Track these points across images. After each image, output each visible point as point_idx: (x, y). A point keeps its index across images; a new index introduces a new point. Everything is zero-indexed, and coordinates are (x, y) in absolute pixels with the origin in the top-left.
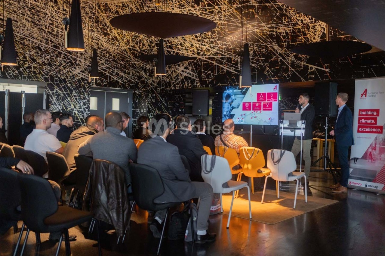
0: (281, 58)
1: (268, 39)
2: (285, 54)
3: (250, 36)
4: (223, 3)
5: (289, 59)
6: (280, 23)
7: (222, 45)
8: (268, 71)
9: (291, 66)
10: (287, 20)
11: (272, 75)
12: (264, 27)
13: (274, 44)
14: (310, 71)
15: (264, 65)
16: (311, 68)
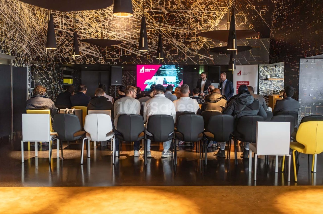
0: (179, 49)
1: (170, 35)
2: (182, 46)
3: (155, 32)
4: (137, 6)
5: (185, 50)
6: (181, 27)
7: (129, 35)
8: (169, 56)
9: (186, 54)
10: (187, 26)
11: (172, 59)
12: (169, 27)
13: (173, 39)
14: (200, 58)
15: (165, 52)
16: (201, 57)
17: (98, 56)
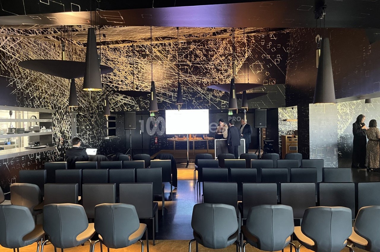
0: (203, 96)
1: (195, 84)
2: (206, 93)
3: (182, 82)
4: (165, 60)
5: (209, 97)
6: (204, 77)
7: (160, 85)
8: (195, 103)
9: (210, 100)
10: (209, 76)
11: (197, 105)
12: (193, 77)
13: (198, 87)
14: (222, 103)
15: (192, 99)
16: (223, 102)
17: (134, 104)
